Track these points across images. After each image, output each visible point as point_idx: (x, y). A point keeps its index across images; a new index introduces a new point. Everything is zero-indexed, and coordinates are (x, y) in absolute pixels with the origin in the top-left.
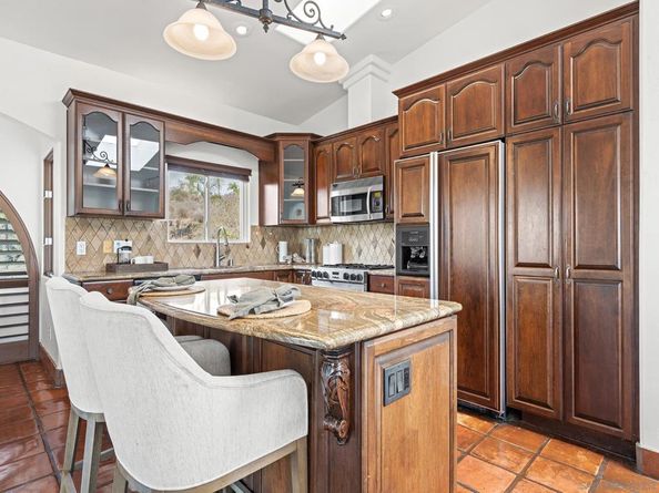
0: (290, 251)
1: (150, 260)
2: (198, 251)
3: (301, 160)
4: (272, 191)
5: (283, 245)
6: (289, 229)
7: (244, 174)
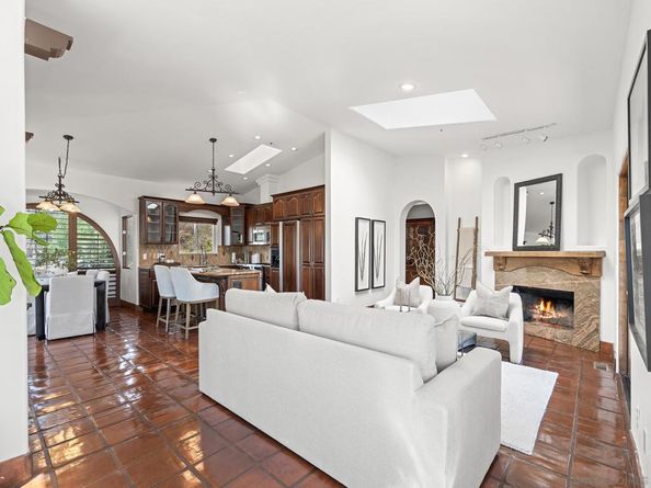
0: (237, 257)
1: (172, 261)
2: (192, 258)
3: (241, 215)
4: (228, 228)
5: (234, 254)
6: (235, 247)
7: (214, 222)
